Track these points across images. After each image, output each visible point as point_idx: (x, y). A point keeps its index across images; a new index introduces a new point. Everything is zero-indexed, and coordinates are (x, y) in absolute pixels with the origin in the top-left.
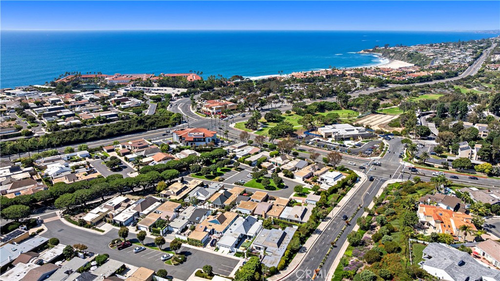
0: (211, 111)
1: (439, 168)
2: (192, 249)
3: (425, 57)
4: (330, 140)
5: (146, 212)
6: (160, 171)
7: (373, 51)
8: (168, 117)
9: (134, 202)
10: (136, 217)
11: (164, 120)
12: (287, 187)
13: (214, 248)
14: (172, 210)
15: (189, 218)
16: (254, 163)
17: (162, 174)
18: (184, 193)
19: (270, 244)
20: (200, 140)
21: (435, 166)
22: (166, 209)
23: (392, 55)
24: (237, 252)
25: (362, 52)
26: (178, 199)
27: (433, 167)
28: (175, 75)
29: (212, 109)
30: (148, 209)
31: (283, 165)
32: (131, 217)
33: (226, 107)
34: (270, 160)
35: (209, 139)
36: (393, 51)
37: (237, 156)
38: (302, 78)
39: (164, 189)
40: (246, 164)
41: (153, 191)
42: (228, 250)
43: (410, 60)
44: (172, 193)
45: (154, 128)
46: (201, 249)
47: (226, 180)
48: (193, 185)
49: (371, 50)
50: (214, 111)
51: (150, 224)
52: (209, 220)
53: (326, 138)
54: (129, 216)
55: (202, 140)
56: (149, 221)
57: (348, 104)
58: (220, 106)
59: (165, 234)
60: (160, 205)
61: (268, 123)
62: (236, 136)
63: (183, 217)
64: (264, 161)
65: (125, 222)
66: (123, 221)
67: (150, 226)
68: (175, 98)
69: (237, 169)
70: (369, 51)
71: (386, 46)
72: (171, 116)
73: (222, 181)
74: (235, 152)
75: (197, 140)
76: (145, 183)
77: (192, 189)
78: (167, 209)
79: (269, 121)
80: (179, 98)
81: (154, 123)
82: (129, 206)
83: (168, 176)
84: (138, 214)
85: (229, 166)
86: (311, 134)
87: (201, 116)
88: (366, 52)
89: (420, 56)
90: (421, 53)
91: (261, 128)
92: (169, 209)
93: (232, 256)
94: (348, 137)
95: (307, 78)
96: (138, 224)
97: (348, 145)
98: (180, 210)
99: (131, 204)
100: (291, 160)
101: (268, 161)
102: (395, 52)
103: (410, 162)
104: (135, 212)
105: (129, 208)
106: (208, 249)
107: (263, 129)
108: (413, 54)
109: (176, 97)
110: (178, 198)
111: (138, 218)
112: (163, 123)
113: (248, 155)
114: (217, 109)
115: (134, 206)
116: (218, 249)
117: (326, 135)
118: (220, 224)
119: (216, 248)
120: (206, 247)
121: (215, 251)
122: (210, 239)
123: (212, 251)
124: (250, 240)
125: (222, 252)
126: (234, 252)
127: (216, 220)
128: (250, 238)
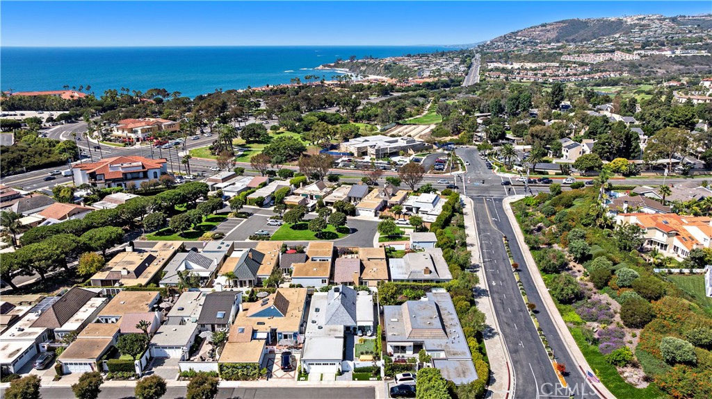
0: (133, 136)
1: (557, 174)
2: (240, 389)
3: (407, 68)
4: (367, 159)
5: (71, 325)
6: (79, 232)
7: (335, 66)
8: (48, 148)
9: (26, 308)
10: (46, 345)
11: (40, 155)
12: (354, 230)
13: (295, 373)
14: (143, 309)
15: (197, 316)
16: (266, 201)
17: (83, 238)
18: (152, 270)
19: (427, 333)
20: (135, 176)
21: (550, 173)
22: (126, 308)
23: (363, 68)
24: (357, 370)
25: (321, 67)
26: (143, 284)
27: (547, 174)
28: (36, 93)
29: (135, 132)
30: (76, 317)
31: (324, 196)
32: (31, 347)
33: (160, 128)
34: (296, 191)
35: (155, 173)
36: (363, 64)
37: (226, 194)
38: (264, 91)
39: (100, 269)
40: (250, 204)
41: (70, 277)
42: (334, 369)
43: (387, 73)
44: (124, 273)
45: (20, 169)
46: (261, 383)
47: (227, 235)
48: (164, 252)
49: (333, 64)
50: (140, 135)
51: (98, 353)
52: (250, 312)
53: (358, 156)
54: (25, 345)
55: (141, 175)
56: (93, 345)
57: (356, 116)
58: (148, 127)
59: (146, 368)
60: (105, 303)
61: (248, 145)
62: (201, 167)
63: (180, 319)
64: (287, 195)
65: (15, 362)
66: (10, 360)
67: (100, 358)
68: (47, 125)
69: (238, 215)
70: (330, 66)
71: (352, 58)
72: (54, 146)
73: (221, 238)
74: (218, 188)
75: (129, 176)
76: (43, 263)
77: (167, 258)
78: (130, 309)
79: (249, 142)
80: (57, 125)
81: (19, 161)
82: (15, 319)
83: (99, 239)
84: (50, 335)
85: (219, 211)
86: (332, 153)
87: (114, 147)
88: (326, 68)
89: (401, 68)
90: (401, 64)
91: (240, 153)
92: (134, 308)
93: (347, 382)
94: (394, 150)
95: (271, 90)
96: (61, 359)
97: (401, 163)
98: (161, 305)
99: (20, 314)
100: (334, 189)
101: (293, 194)
102: (367, 65)
103: (510, 172)
104: (40, 331)
105: (18, 325)
106: (280, 379)
107: (245, 153)
108: (390, 66)
109: (50, 124)
110: (143, 280)
111: (52, 345)
112: (38, 160)
113: (250, 190)
114: (144, 131)
115: (33, 317)
116: (304, 374)
117: (358, 152)
118: (281, 316)
119: (300, 373)
120: (274, 376)
121: (299, 379)
122: (271, 356)
123: (293, 382)
124: (366, 335)
125: (320, 379)
126: (348, 371)
127: (272, 308)
128: (362, 332)
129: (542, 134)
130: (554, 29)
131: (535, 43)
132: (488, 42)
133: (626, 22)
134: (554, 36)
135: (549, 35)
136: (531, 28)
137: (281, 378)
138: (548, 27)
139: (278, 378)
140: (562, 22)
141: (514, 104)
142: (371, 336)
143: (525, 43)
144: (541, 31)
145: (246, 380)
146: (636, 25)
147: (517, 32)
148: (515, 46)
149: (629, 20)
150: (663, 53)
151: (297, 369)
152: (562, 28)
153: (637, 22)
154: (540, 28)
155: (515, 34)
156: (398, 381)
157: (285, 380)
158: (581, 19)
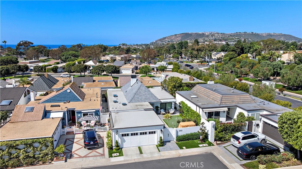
13: (104, 150)
24: (180, 138)
52: (43, 100)
93: (175, 151)
116: (117, 149)
118: (79, 100)
119: (111, 148)
120: (75, 156)
121: (111, 156)
122: (70, 136)
123: (104, 160)
124: (169, 113)
125: (139, 152)
126: (169, 141)
127: (69, 91)
128: (165, 110)
129: (202, 49)
130: (179, 36)
131: (173, 41)
132: (155, 41)
133: (206, 34)
134: (180, 39)
135: (178, 38)
136: (171, 36)
137: (85, 157)
138: (177, 36)
139: (80, 157)
140: (182, 34)
141: (180, 46)
142: (173, 113)
143: (169, 41)
144: (175, 37)
145: (32, 164)
146: (209, 35)
147: (166, 37)
148: (166, 43)
149: (207, 33)
150: (222, 43)
151: (105, 145)
152: (183, 36)
153: (209, 34)
154: (174, 36)
155: (165, 38)
156: (240, 141)
157: (91, 158)
158: (189, 33)
